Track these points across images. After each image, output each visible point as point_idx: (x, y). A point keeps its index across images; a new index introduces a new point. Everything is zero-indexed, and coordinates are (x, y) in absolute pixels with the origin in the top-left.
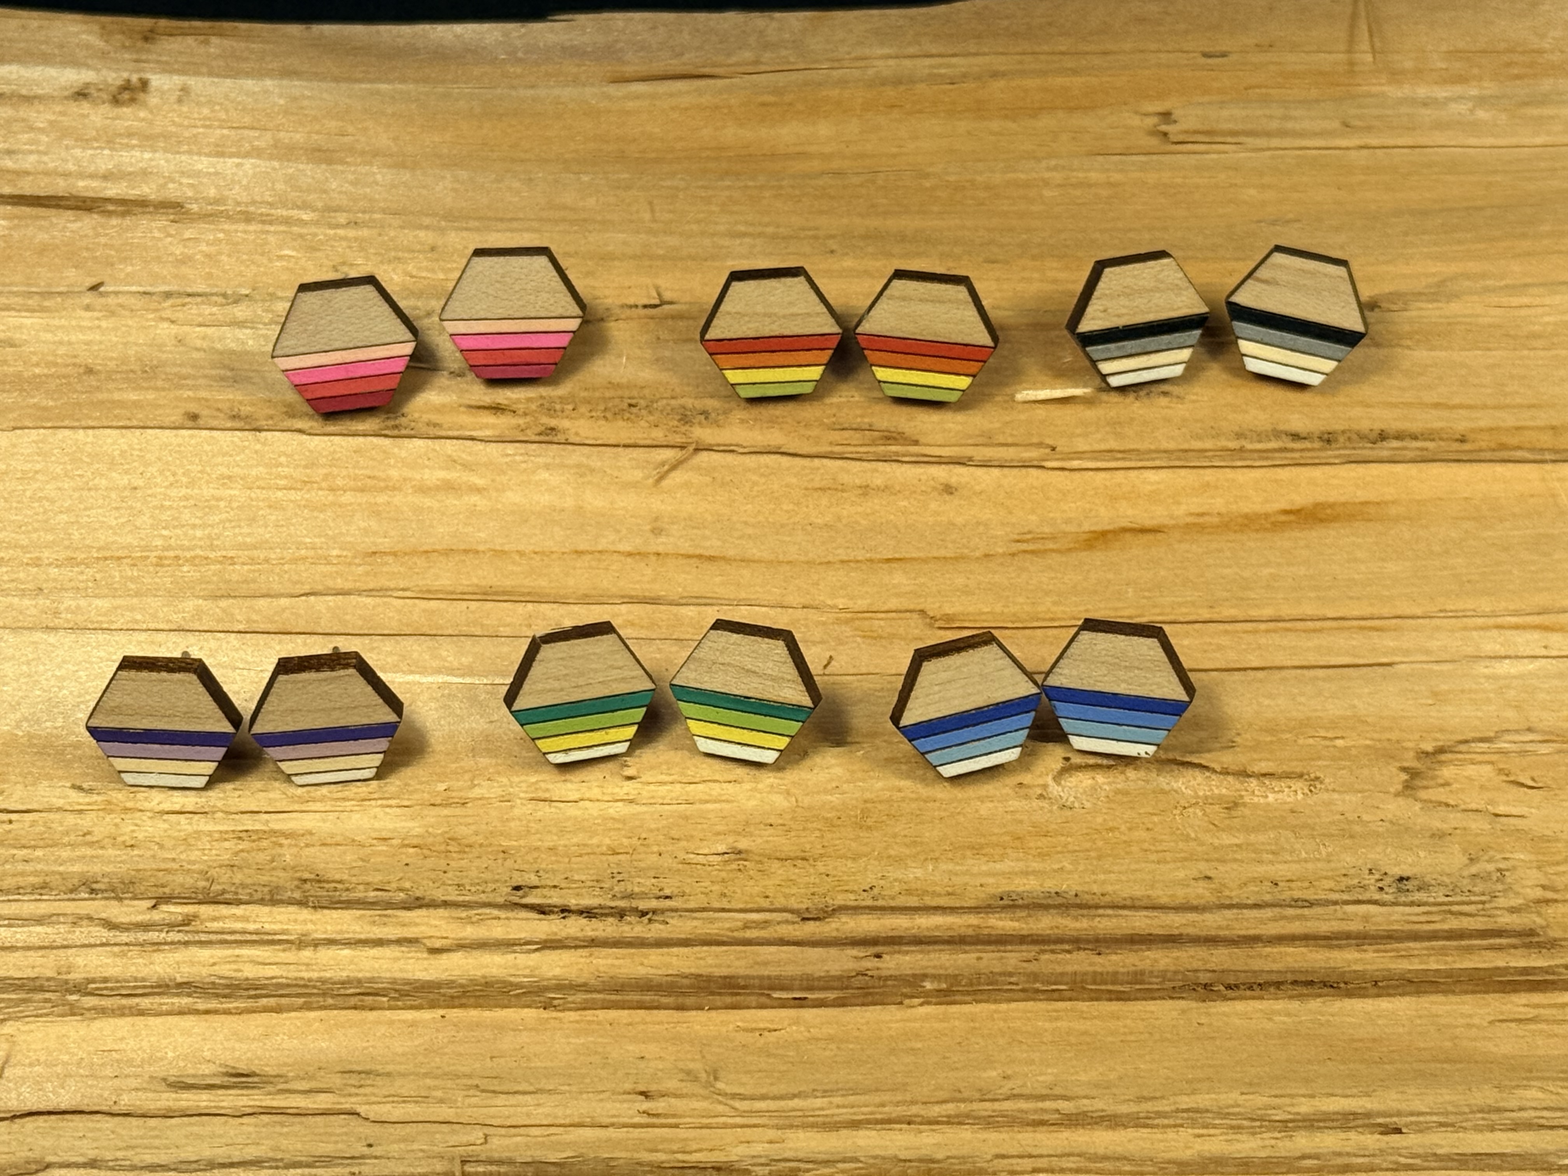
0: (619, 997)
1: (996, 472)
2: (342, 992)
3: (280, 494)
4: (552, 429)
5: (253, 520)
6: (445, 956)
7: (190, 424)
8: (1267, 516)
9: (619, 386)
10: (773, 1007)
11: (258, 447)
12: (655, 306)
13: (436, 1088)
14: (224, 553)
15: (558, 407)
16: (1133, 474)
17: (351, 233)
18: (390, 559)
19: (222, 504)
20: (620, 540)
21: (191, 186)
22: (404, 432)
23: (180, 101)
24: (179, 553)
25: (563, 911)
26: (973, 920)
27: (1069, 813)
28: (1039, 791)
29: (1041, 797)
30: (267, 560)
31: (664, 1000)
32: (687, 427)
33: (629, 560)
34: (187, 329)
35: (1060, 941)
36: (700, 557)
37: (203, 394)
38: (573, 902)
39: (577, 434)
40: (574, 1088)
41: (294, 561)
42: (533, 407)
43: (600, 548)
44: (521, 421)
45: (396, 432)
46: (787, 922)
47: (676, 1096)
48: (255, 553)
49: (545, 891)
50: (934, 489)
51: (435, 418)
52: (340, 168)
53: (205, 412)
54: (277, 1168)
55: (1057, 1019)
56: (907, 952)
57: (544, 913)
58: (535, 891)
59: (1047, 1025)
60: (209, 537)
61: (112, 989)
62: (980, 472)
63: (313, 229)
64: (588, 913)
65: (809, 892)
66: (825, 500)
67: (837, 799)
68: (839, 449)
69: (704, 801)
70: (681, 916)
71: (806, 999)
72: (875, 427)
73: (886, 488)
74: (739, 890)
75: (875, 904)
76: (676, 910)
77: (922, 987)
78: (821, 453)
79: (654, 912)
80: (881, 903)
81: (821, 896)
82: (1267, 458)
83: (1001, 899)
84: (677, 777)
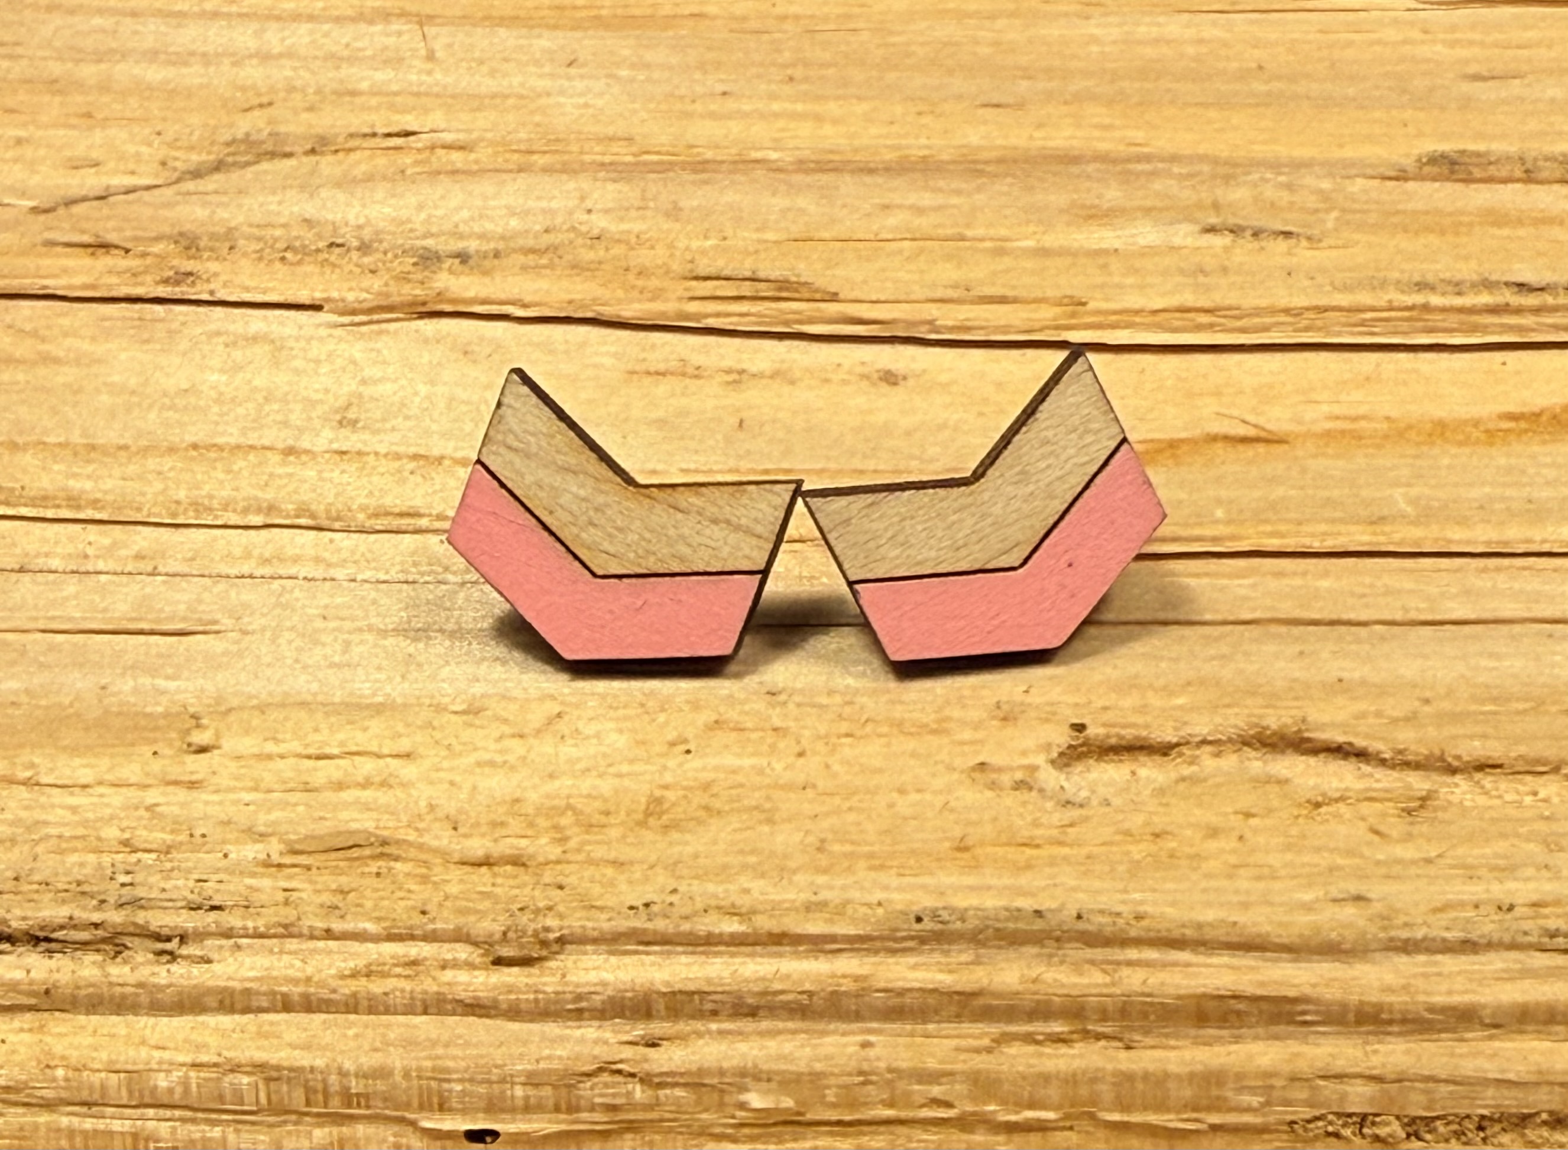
4: (190, 274)
8: (1476, 423)
12: (405, 134)
15: (204, 244)
27: (1075, 813)
28: (1019, 775)
29: (1020, 785)
32: (427, 275)
44: (137, 264)
46: (460, 962)
62: (950, 354)
65: (515, 907)
66: (663, 388)
67: (606, 786)
68: (694, 307)
69: (340, 786)
70: (239, 947)
71: (494, 1134)
72: (762, 275)
73: (775, 375)
74: (369, 904)
75: (649, 925)
76: (228, 934)
77: (743, 1106)
78: (663, 315)
79: (183, 939)
80: (660, 925)
81: (537, 911)
82: (1474, 329)
83: (919, 920)
84: (296, 746)
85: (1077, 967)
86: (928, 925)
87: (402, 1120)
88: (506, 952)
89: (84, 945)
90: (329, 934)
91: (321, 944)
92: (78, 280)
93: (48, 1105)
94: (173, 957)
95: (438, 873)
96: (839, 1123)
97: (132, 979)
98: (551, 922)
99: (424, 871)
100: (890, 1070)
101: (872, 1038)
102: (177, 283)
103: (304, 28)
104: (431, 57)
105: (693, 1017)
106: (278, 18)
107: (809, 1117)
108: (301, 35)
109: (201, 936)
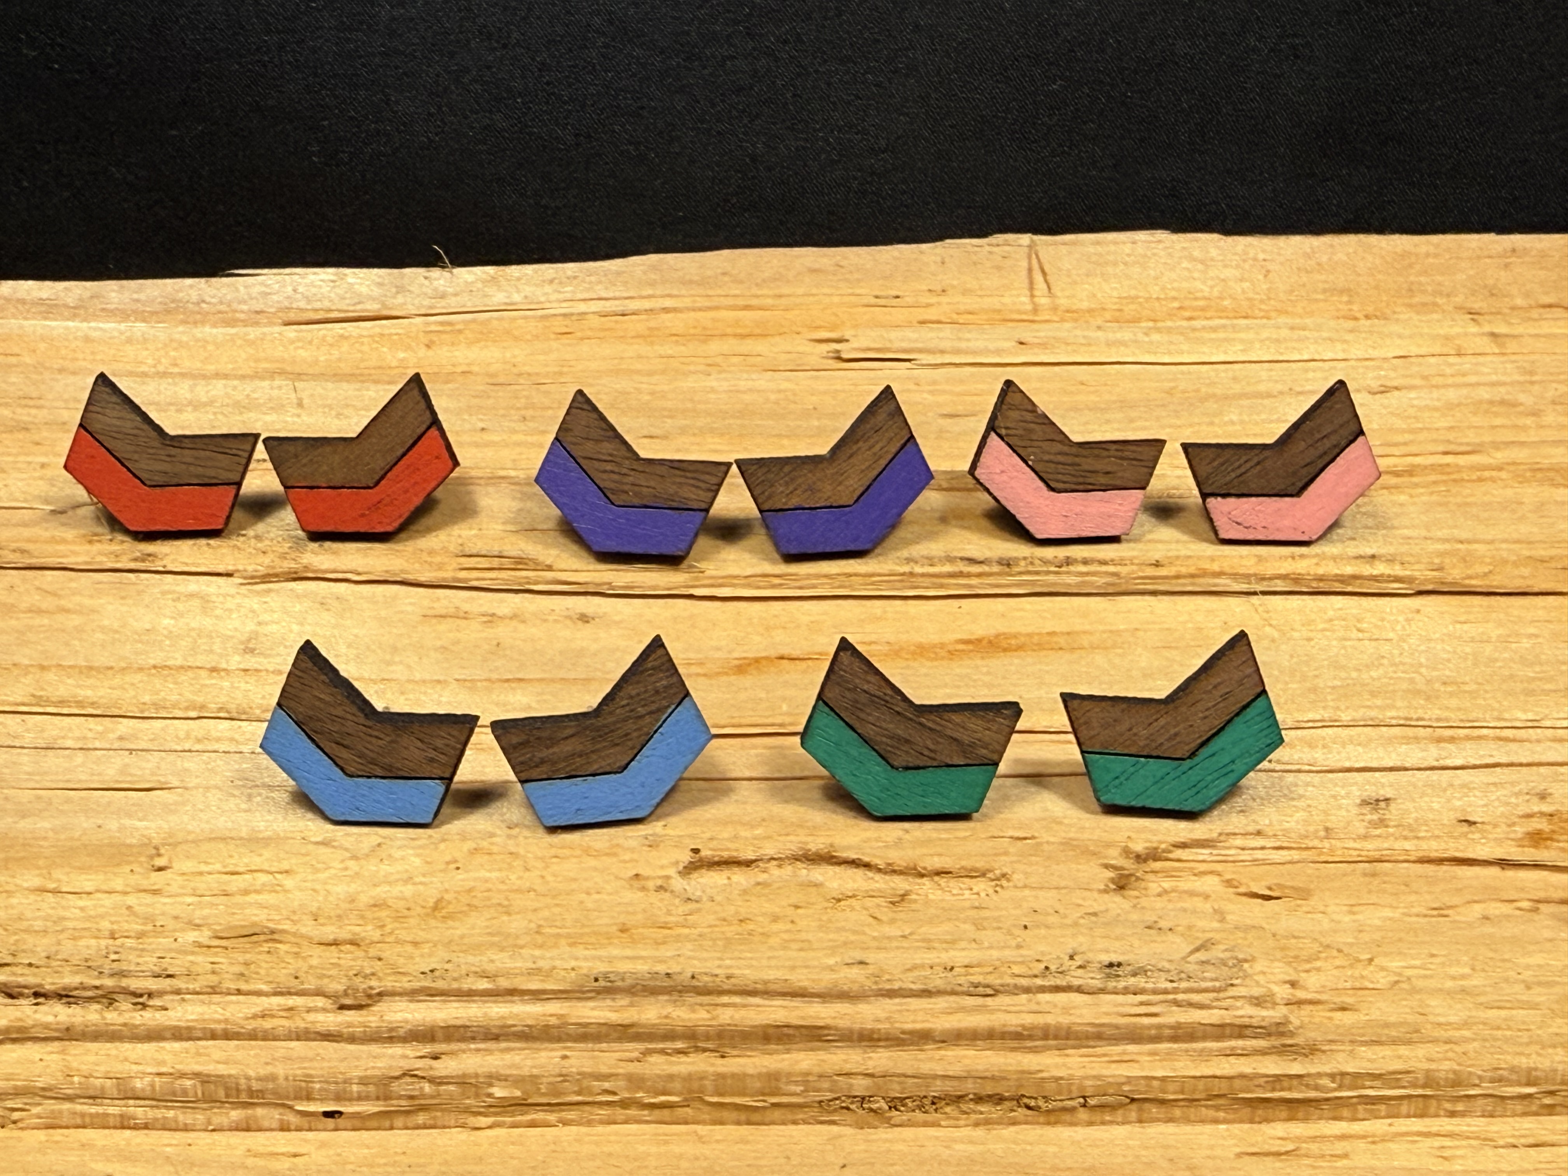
0: (99, 1110)
1: (638, 602)
4: (149, 555)
8: (942, 645)
10: (299, 1129)
25: (36, 995)
26: (557, 1007)
27: (693, 906)
29: (660, 888)
35: (672, 1037)
38: (49, 983)
46: (319, 1008)
49: (18, 970)
50: (568, 618)
58: (3, 969)
62: (621, 602)
65: (351, 973)
66: (444, 626)
67: (408, 890)
68: (463, 574)
69: (246, 892)
70: (183, 1000)
71: (340, 1113)
72: (505, 554)
73: (514, 617)
74: (262, 972)
75: (433, 985)
76: (178, 992)
77: (490, 1095)
78: (444, 579)
79: (150, 995)
80: (440, 984)
81: (366, 977)
82: (942, 586)
83: (596, 980)
84: (218, 867)
85: (692, 1008)
86: (602, 983)
87: (283, 1106)
88: (348, 1001)
89: (90, 999)
90: (239, 992)
91: (234, 998)
92: (80, 559)
93: (69, 1099)
94: (144, 1006)
95: (306, 951)
96: (549, 1104)
97: (121, 1020)
98: (374, 983)
99: (296, 950)
100: (579, 1074)
101: (568, 1053)
102: (143, 561)
103: (220, 384)
104: (300, 405)
105: (459, 1041)
106: (204, 377)
107: (530, 1101)
108: (218, 388)
109: (161, 993)
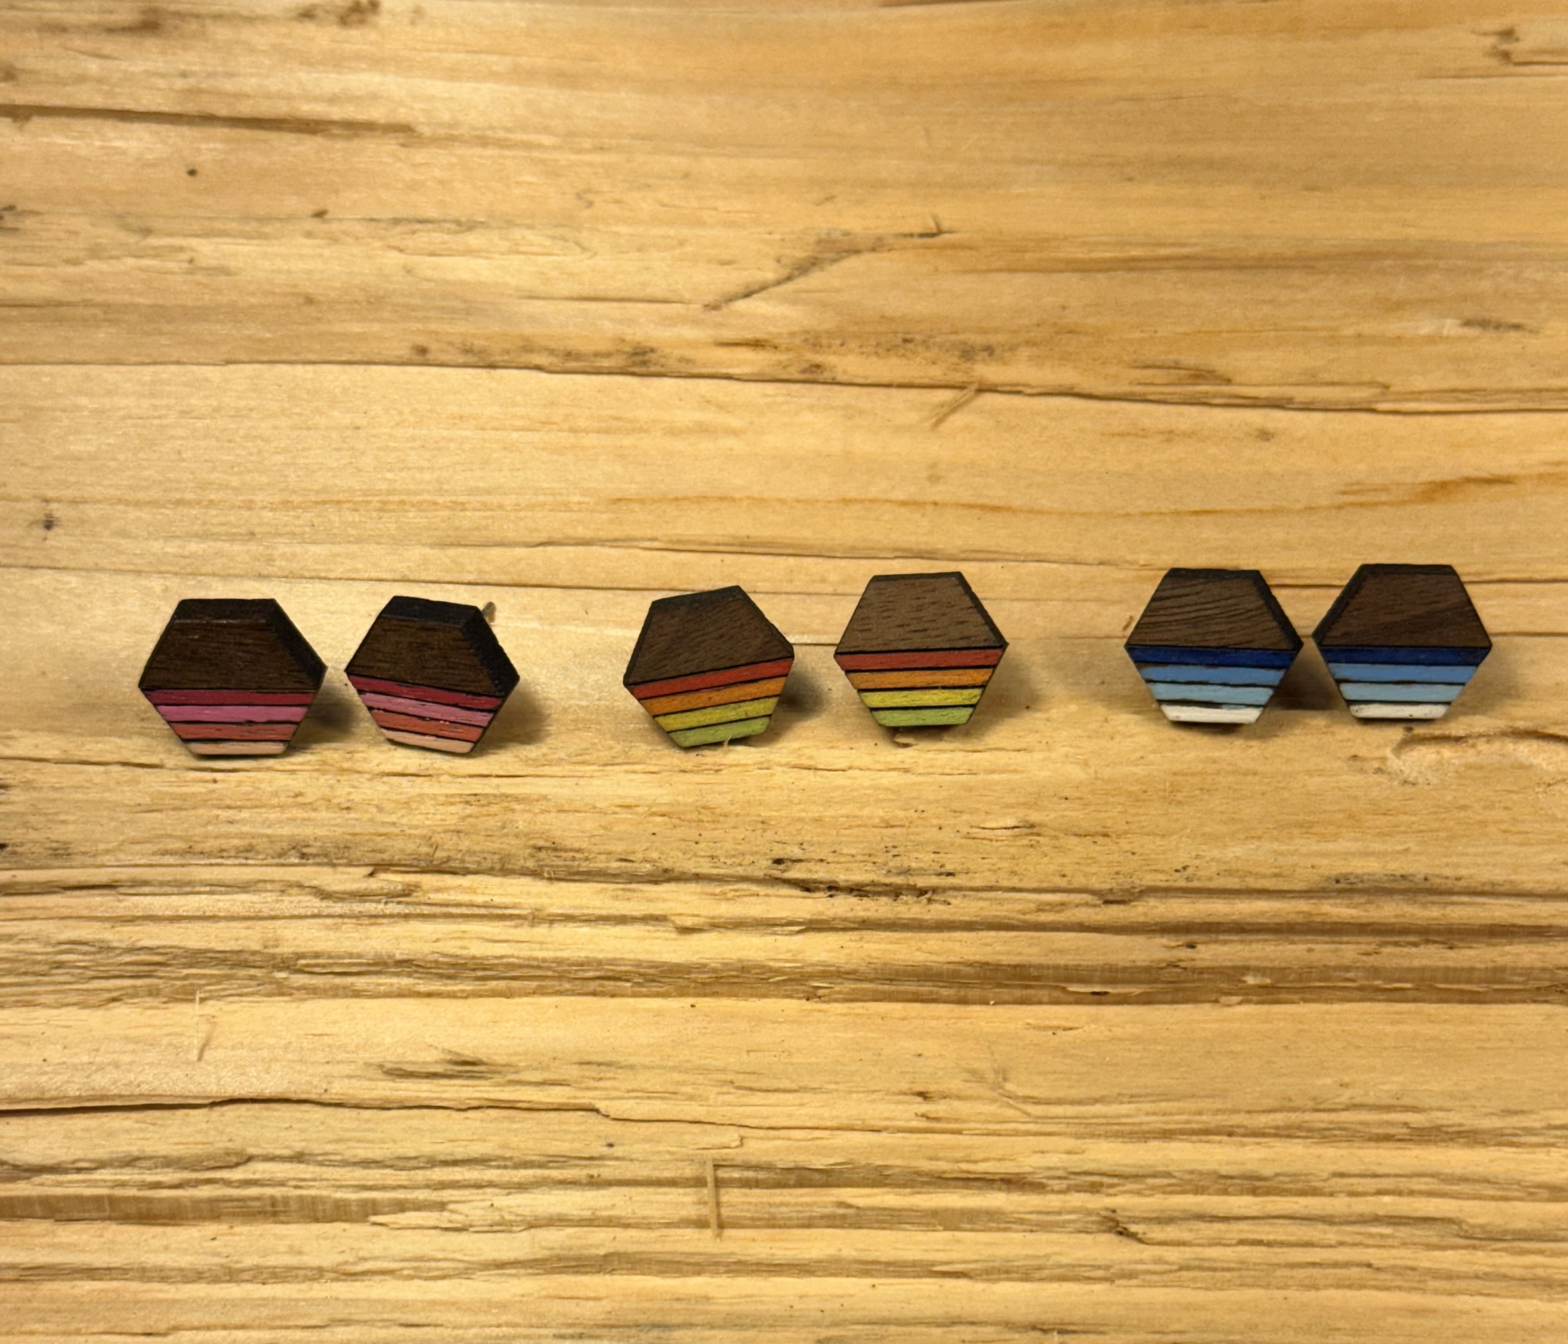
0: (893, 988)
1: (1318, 416)
2: (581, 975)
3: (515, 435)
4: (818, 366)
5: (486, 463)
6: (696, 937)
7: (418, 358)
9: (891, 320)
10: (1070, 1003)
11: (493, 385)
12: (932, 235)
13: (684, 1083)
14: (454, 498)
15: (824, 342)
16: (1478, 418)
17: (597, 158)
18: (636, 507)
19: (452, 446)
20: (893, 488)
21: (423, 110)
22: (653, 369)
23: (413, 23)
24: (405, 498)
25: (830, 888)
26: (1303, 905)
27: (1409, 789)
28: (1376, 765)
29: (1379, 771)
30: (501, 507)
31: (945, 992)
32: (968, 365)
33: (903, 510)
34: (415, 258)
35: (1405, 930)
36: (983, 507)
37: (433, 326)
38: (842, 877)
39: (845, 372)
40: (841, 1087)
41: (532, 507)
42: (797, 341)
43: (870, 496)
44: (783, 357)
45: (643, 370)
46: (1087, 904)
47: (959, 1098)
48: (486, 498)
49: (810, 865)
50: (1248, 434)
51: (688, 353)
52: (586, 93)
53: (433, 346)
54: (505, 1167)
55: (1399, 1022)
56: (1225, 942)
57: (808, 890)
58: (798, 865)
59: (1388, 1029)
60: (439, 481)
61: (324, 966)
62: (1300, 416)
63: (556, 155)
64: (858, 890)
68: (1139, 389)
70: (964, 896)
71: (1106, 993)
72: (1183, 365)
73: (1192, 434)
74: (1030, 867)
75: (1187, 882)
76: (958, 889)
79: (935, 892)
80: (1193, 883)
83: (1338, 881)
84: (959, 744)
85: (1424, 905)
86: (1342, 884)
87: (1056, 987)
88: (1111, 898)
89: (879, 894)
90: (1014, 890)
91: (1009, 895)
95: (1065, 844)
96: (1294, 988)
97: (910, 914)
98: (1134, 882)
99: (1055, 843)
100: (1323, 965)
102: (812, 373)
107: (1279, 986)
